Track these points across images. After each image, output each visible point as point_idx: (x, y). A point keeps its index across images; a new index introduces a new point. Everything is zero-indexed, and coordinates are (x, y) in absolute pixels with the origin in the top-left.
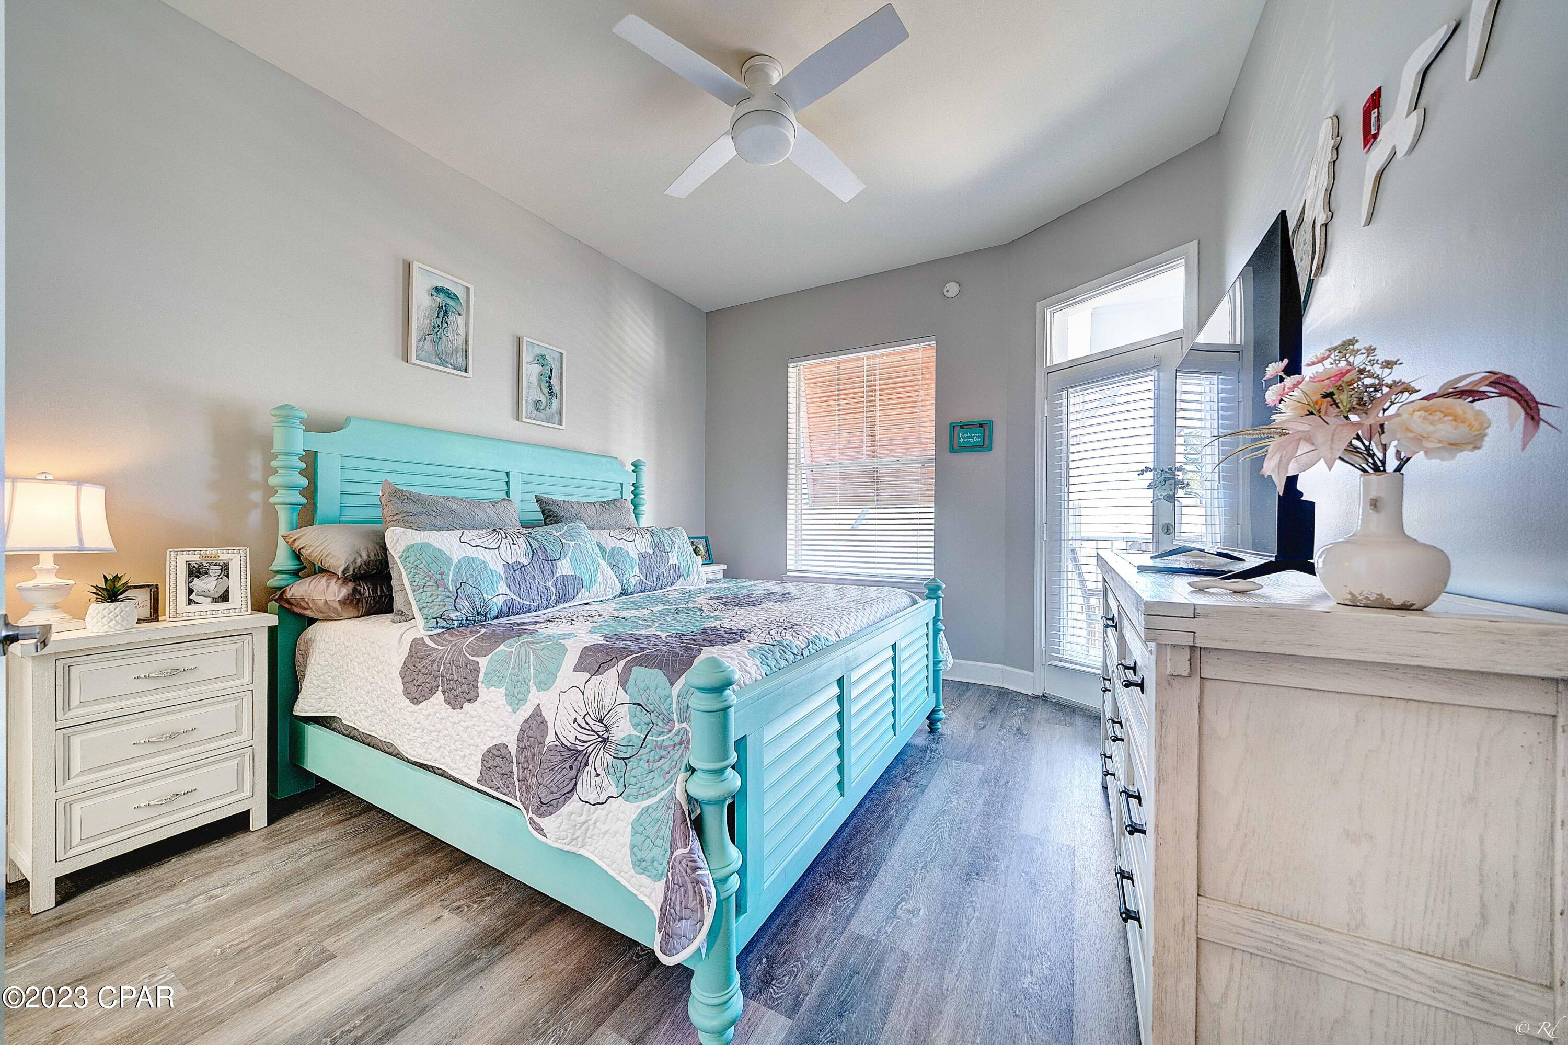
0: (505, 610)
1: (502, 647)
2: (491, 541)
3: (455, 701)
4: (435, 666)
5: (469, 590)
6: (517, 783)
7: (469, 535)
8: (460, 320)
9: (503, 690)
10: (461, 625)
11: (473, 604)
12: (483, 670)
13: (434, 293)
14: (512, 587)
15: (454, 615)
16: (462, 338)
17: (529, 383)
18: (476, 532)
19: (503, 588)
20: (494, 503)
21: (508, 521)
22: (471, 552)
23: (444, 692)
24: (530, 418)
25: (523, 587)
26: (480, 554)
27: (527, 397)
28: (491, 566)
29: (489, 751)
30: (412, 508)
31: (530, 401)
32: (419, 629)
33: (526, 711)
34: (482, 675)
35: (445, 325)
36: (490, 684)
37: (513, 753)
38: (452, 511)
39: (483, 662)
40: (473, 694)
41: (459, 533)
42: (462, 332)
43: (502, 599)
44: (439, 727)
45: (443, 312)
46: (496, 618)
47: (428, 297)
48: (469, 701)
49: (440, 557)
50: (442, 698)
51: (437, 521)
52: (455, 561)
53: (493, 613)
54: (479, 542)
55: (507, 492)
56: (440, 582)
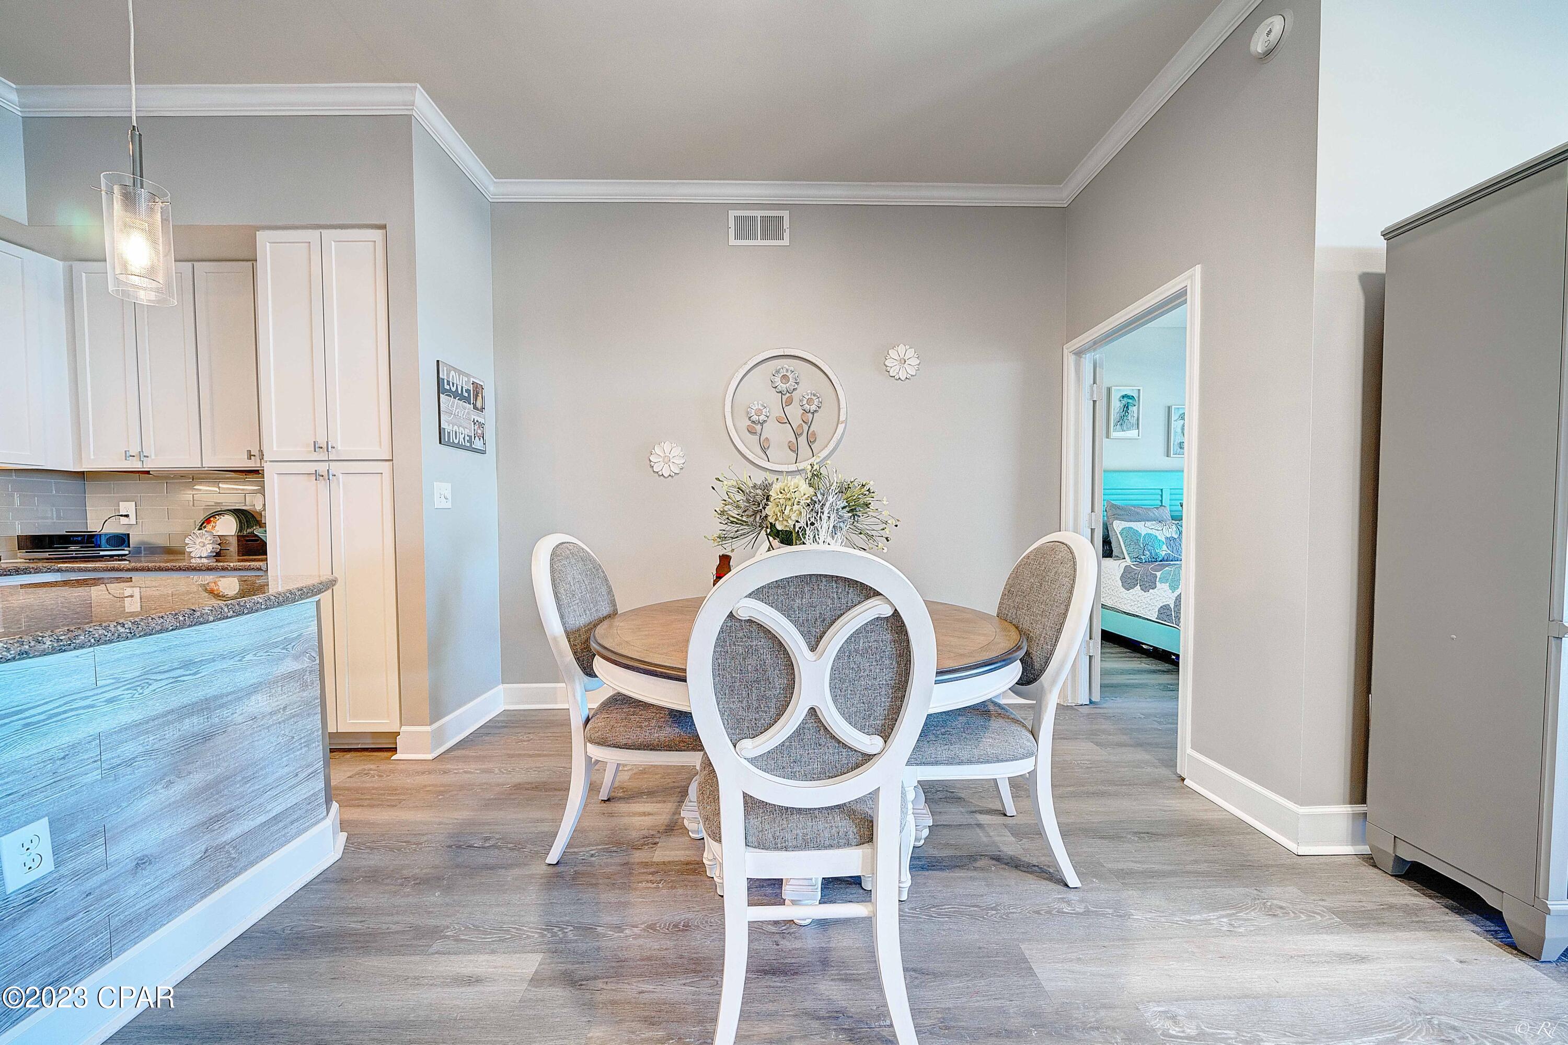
0: (1166, 558)
1: (1167, 568)
2: (1159, 526)
3: (1145, 589)
4: (1136, 575)
5: (1149, 548)
6: (1174, 618)
7: (1148, 524)
8: (1135, 409)
9: (1168, 584)
10: (1146, 562)
11: (1151, 553)
12: (1158, 577)
13: (1121, 399)
14: (1169, 547)
15: (1143, 557)
16: (1136, 418)
17: (1175, 432)
18: (1152, 522)
19: (1164, 547)
20: (1157, 508)
21: (1165, 517)
22: (1150, 531)
23: (1140, 586)
24: (1176, 454)
25: (1175, 548)
26: (1153, 532)
27: (1174, 441)
28: (1159, 538)
29: (1161, 607)
30: (1119, 512)
31: (1176, 443)
32: (1128, 561)
33: (1177, 593)
34: (1158, 579)
35: (1127, 414)
36: (1161, 582)
37: (1172, 608)
38: (1138, 513)
39: (1158, 574)
40: (1153, 586)
41: (1143, 523)
42: (1136, 415)
43: (1164, 552)
44: (1138, 599)
45: (1126, 407)
46: (1161, 561)
47: (1119, 403)
48: (1153, 589)
49: (1136, 533)
50: (1139, 588)
51: (1132, 518)
52: (1143, 535)
53: (1160, 559)
54: (1153, 527)
55: (1161, 501)
56: (1137, 543)
